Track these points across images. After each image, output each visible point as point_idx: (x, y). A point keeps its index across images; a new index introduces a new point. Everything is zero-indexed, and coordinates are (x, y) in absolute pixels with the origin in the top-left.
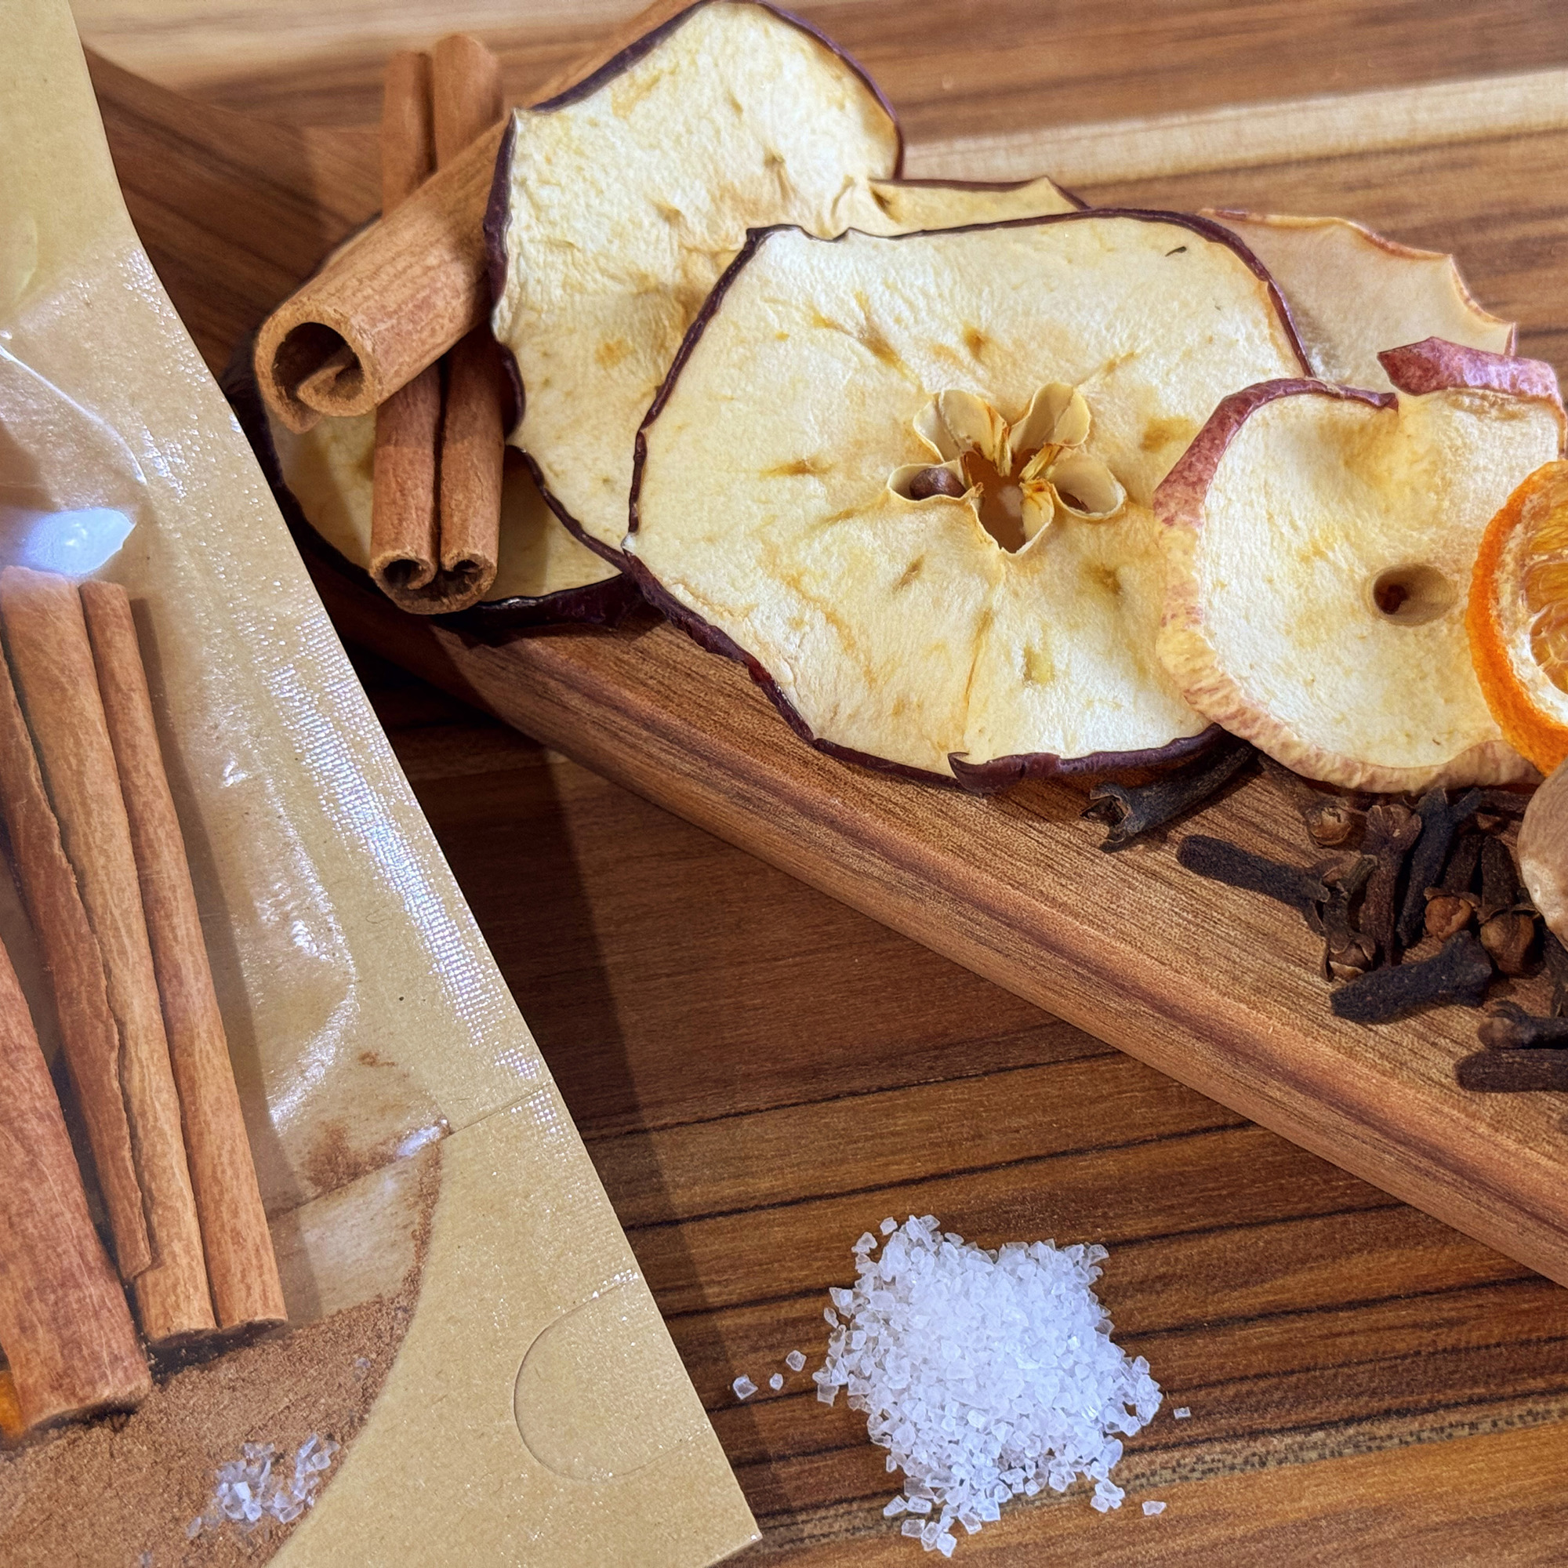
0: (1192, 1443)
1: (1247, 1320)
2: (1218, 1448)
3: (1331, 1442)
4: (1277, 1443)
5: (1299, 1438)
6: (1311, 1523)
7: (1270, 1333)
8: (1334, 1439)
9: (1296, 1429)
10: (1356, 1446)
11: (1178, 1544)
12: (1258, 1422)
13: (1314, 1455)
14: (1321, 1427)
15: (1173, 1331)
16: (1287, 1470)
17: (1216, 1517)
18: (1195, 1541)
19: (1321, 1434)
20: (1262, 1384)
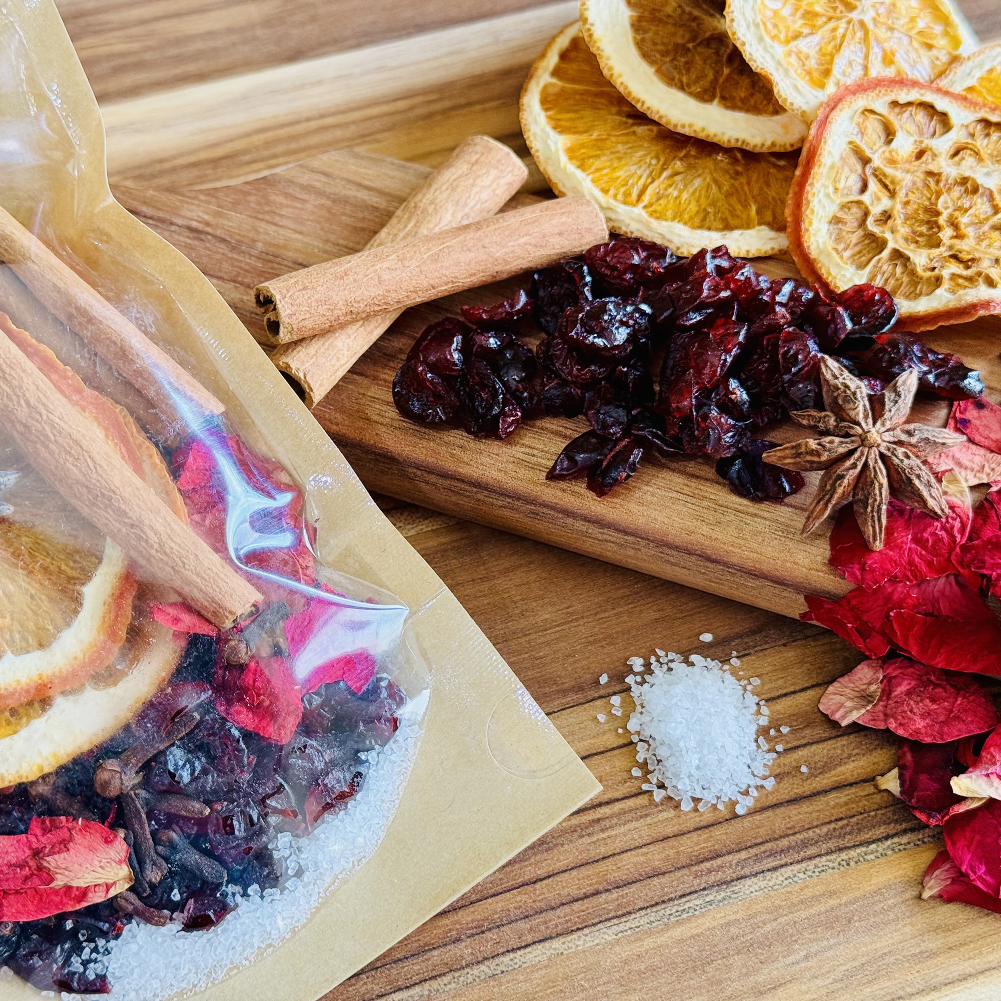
0: (811, 858)
1: (825, 792)
2: (824, 858)
3: (880, 849)
4: (853, 853)
5: (864, 849)
6: (878, 892)
7: (840, 797)
8: (881, 847)
9: (861, 844)
10: (893, 850)
11: (813, 911)
12: (841, 843)
13: (872, 857)
14: (873, 842)
16: (862, 866)
17: (832, 894)
18: (822, 908)
19: (873, 846)
20: (840, 823)
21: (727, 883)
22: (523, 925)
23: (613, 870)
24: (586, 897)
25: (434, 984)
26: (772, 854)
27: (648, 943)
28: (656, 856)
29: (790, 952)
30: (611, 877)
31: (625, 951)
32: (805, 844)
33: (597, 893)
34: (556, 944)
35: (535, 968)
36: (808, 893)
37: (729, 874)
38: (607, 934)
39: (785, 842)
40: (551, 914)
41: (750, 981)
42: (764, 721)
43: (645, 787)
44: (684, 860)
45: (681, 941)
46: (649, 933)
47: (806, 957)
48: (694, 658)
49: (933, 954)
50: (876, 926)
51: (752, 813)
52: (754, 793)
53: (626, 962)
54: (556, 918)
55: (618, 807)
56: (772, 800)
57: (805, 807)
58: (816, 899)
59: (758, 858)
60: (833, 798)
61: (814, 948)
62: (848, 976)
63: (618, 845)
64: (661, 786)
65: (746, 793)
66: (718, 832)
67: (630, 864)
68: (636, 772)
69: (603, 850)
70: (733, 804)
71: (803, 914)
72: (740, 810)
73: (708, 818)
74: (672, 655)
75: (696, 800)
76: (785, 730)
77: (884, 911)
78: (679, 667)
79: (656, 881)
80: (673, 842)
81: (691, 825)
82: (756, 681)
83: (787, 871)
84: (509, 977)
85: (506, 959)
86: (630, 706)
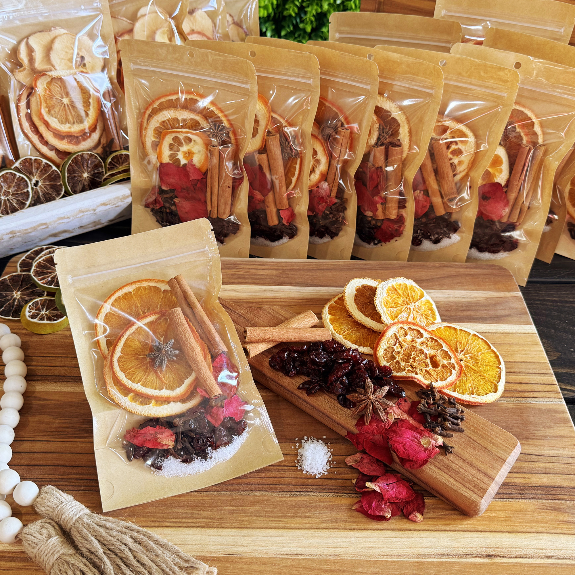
0: (329, 492)
1: (339, 479)
2: (332, 493)
4: (340, 494)
5: (342, 494)
6: (342, 504)
7: (342, 481)
8: (347, 495)
10: (349, 497)
12: (338, 491)
13: (344, 496)
14: (345, 493)
15: (330, 479)
16: (341, 498)
17: (331, 502)
18: (327, 504)
21: (308, 492)
22: (257, 486)
23: (282, 481)
24: (274, 485)
25: (232, 492)
26: (320, 489)
27: (284, 499)
28: (293, 481)
29: (316, 511)
30: (281, 482)
31: (277, 499)
32: (329, 489)
33: (277, 485)
34: (263, 493)
35: (256, 496)
36: (326, 500)
37: (309, 490)
38: (275, 494)
39: (325, 487)
40: (264, 486)
41: (304, 514)
42: (330, 459)
43: (297, 465)
44: (299, 484)
45: (292, 501)
46: (285, 497)
47: (319, 513)
48: (319, 440)
49: (349, 522)
50: (338, 512)
51: (319, 478)
52: (322, 474)
53: (277, 501)
54: (265, 487)
55: (289, 468)
56: (325, 477)
57: (332, 481)
58: (327, 502)
59: (317, 489)
60: (340, 481)
61: (322, 512)
62: (328, 520)
63: (285, 476)
64: (301, 466)
65: (320, 474)
66: (310, 480)
67: (287, 480)
68: (296, 461)
69: (282, 476)
70: (316, 475)
71: (322, 504)
72: (317, 477)
73: (309, 476)
74: (315, 438)
75: (307, 472)
76: (335, 463)
77: (341, 509)
78: (315, 441)
79: (291, 486)
80: (299, 479)
81: (304, 477)
82: (332, 450)
83: (322, 494)
84: (249, 496)
85: (250, 492)
86: (300, 447)
